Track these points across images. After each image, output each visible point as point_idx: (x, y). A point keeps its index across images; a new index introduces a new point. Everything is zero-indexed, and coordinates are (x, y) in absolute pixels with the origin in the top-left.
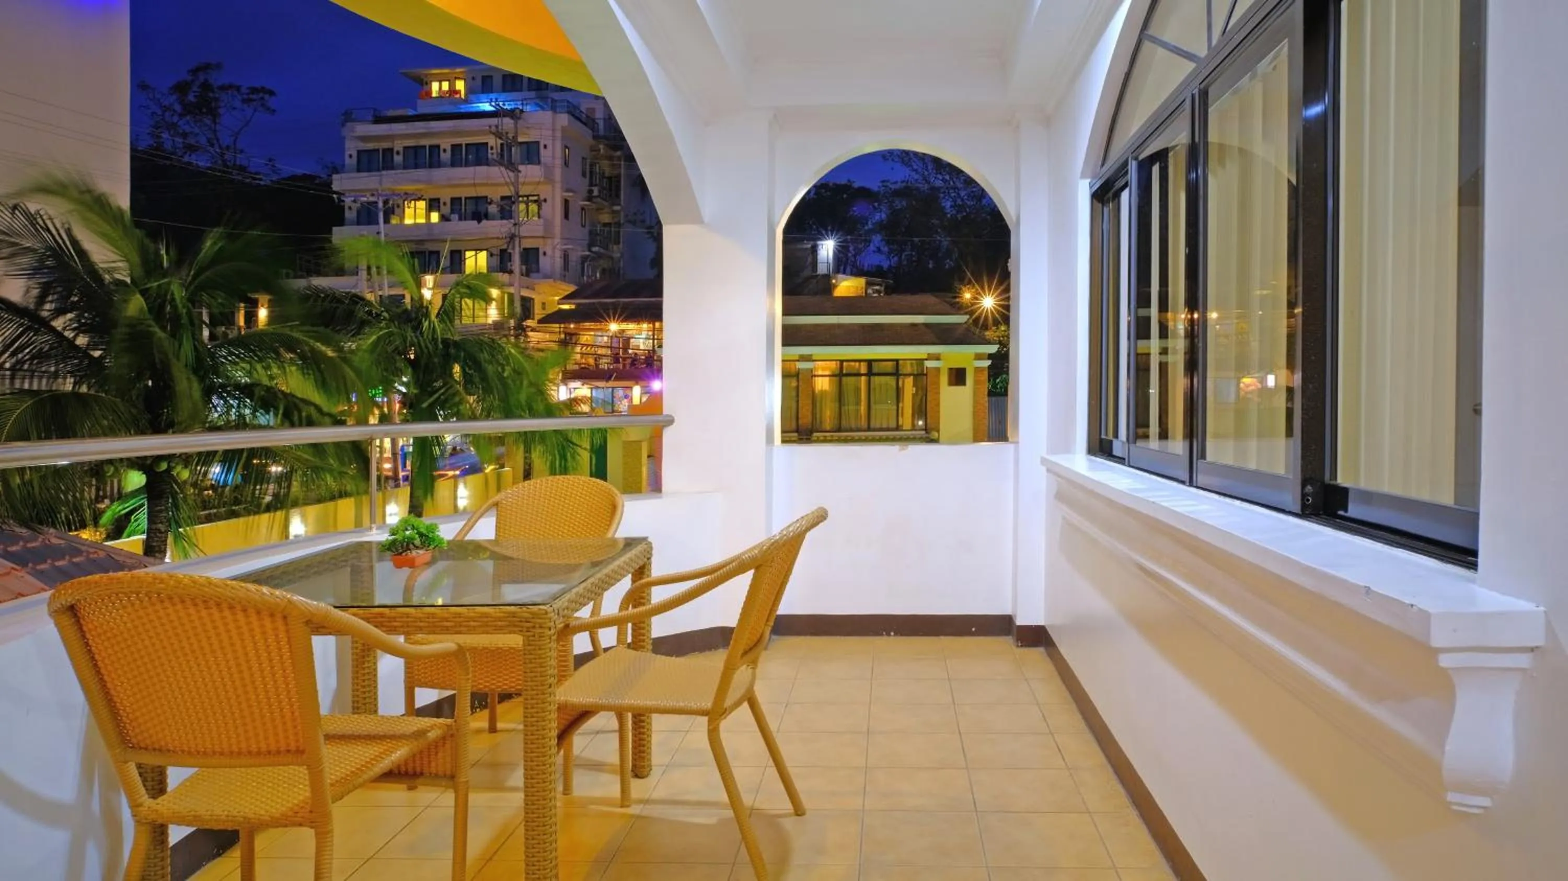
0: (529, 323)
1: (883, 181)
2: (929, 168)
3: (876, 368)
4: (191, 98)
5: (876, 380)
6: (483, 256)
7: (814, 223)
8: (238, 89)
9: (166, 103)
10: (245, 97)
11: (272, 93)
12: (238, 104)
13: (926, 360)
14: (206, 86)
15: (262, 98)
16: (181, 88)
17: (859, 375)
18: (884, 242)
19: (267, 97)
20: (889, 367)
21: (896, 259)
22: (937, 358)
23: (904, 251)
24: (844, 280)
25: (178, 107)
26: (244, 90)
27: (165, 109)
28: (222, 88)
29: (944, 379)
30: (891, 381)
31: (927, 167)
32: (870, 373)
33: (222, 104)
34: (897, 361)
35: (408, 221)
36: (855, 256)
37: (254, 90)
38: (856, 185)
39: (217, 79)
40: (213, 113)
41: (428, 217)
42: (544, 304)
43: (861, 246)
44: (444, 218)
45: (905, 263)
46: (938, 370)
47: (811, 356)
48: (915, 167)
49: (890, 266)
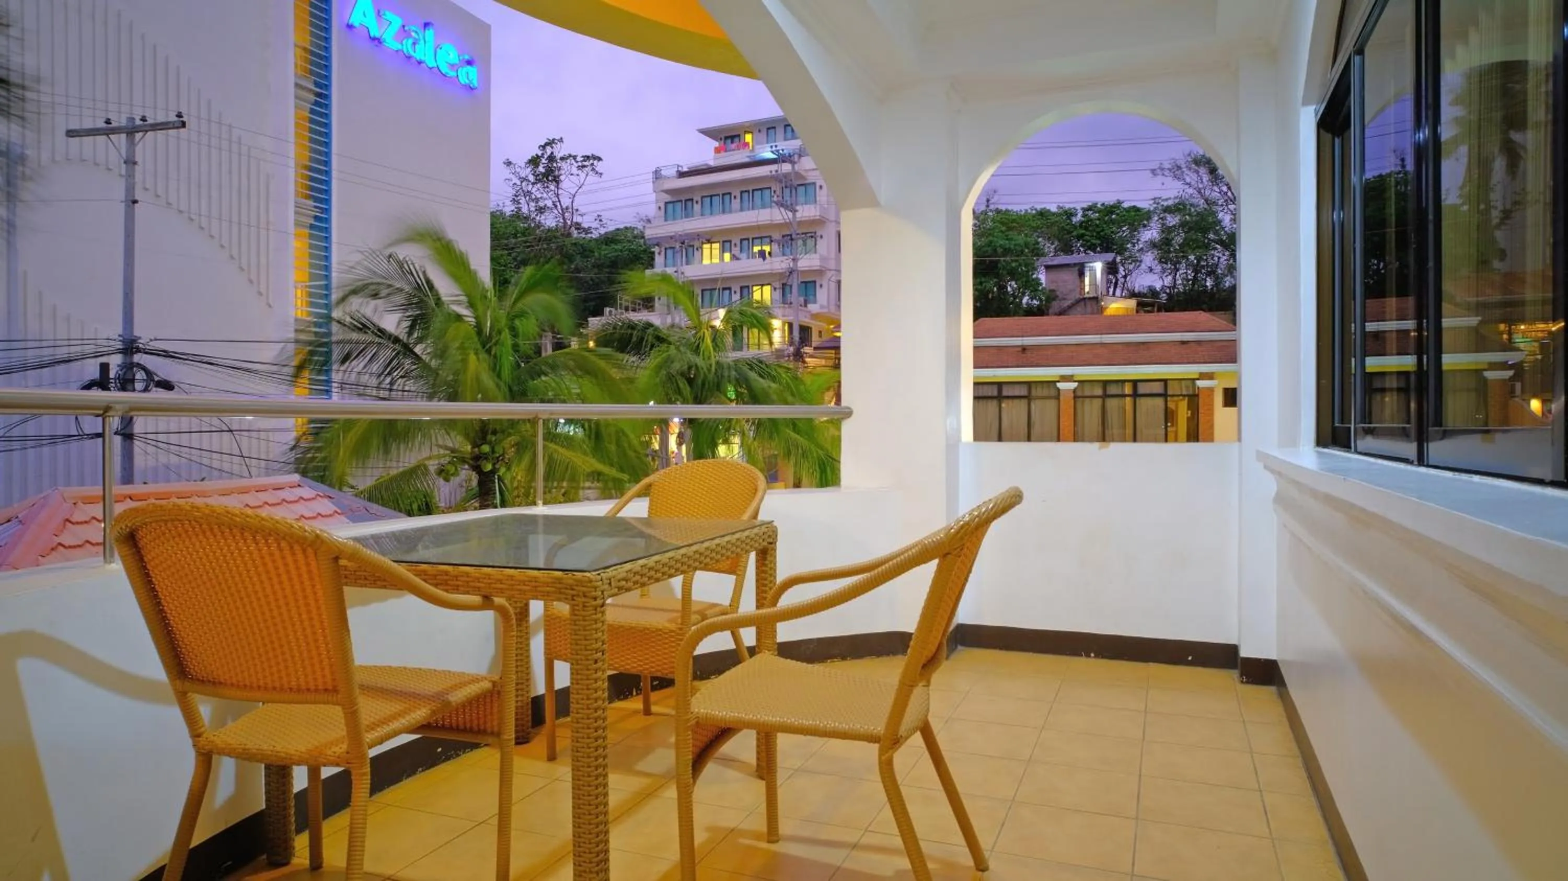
0: (807, 350)
1: (1155, 199)
2: (1204, 180)
3: (1142, 389)
4: (541, 169)
5: (1143, 403)
6: (767, 289)
7: (1081, 246)
8: (575, 157)
9: (523, 175)
10: (580, 164)
11: (600, 159)
12: (574, 170)
13: (1198, 379)
14: (551, 158)
15: (592, 164)
16: (534, 161)
17: (1125, 396)
18: (1156, 262)
19: (595, 162)
20: (1158, 388)
21: (1170, 278)
22: (1209, 376)
23: (1178, 270)
24: (1113, 302)
25: (532, 178)
26: (579, 159)
27: (523, 179)
28: (562, 159)
29: (1219, 398)
30: (1159, 402)
31: (1201, 180)
32: (1135, 395)
33: (562, 172)
34: (1165, 381)
35: (706, 261)
36: (1125, 277)
37: (587, 158)
38: (1126, 205)
39: (560, 151)
40: (557, 180)
41: (722, 258)
42: (820, 332)
43: (1131, 267)
44: (734, 258)
45: (1180, 282)
46: (1211, 390)
47: (1072, 376)
48: (1188, 180)
49: (1163, 286)
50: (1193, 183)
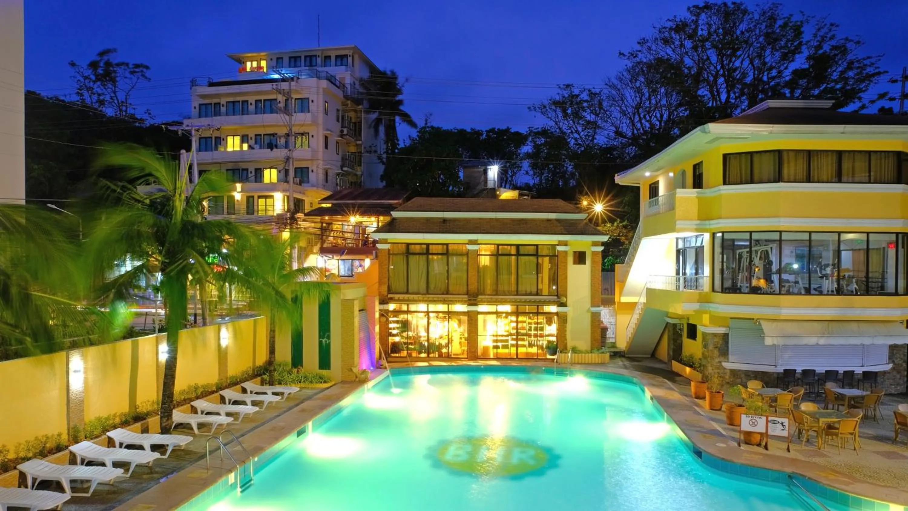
0: (300, 215)
1: (530, 128)
2: (559, 117)
3: (522, 250)
4: (100, 71)
5: (523, 259)
6: (274, 172)
7: (485, 155)
8: (127, 64)
9: (86, 74)
10: (132, 70)
11: (147, 67)
12: (127, 74)
13: (558, 245)
14: (108, 64)
15: (142, 71)
16: (93, 65)
17: (510, 255)
18: (530, 168)
19: (145, 70)
20: (532, 250)
21: (538, 178)
22: (565, 244)
23: (543, 174)
24: (505, 192)
25: (93, 78)
26: (131, 66)
27: (86, 78)
28: (118, 65)
29: (570, 259)
30: (533, 259)
31: (558, 116)
32: (518, 254)
33: (118, 75)
34: (537, 246)
35: (230, 149)
36: (512, 177)
37: (137, 66)
38: (513, 131)
39: (114, 59)
40: (114, 81)
41: (241, 147)
42: (311, 203)
43: (515, 170)
44: (250, 147)
45: (544, 181)
46: (566, 252)
47: (477, 240)
48: (550, 116)
49: (534, 184)
50: (553, 118)
